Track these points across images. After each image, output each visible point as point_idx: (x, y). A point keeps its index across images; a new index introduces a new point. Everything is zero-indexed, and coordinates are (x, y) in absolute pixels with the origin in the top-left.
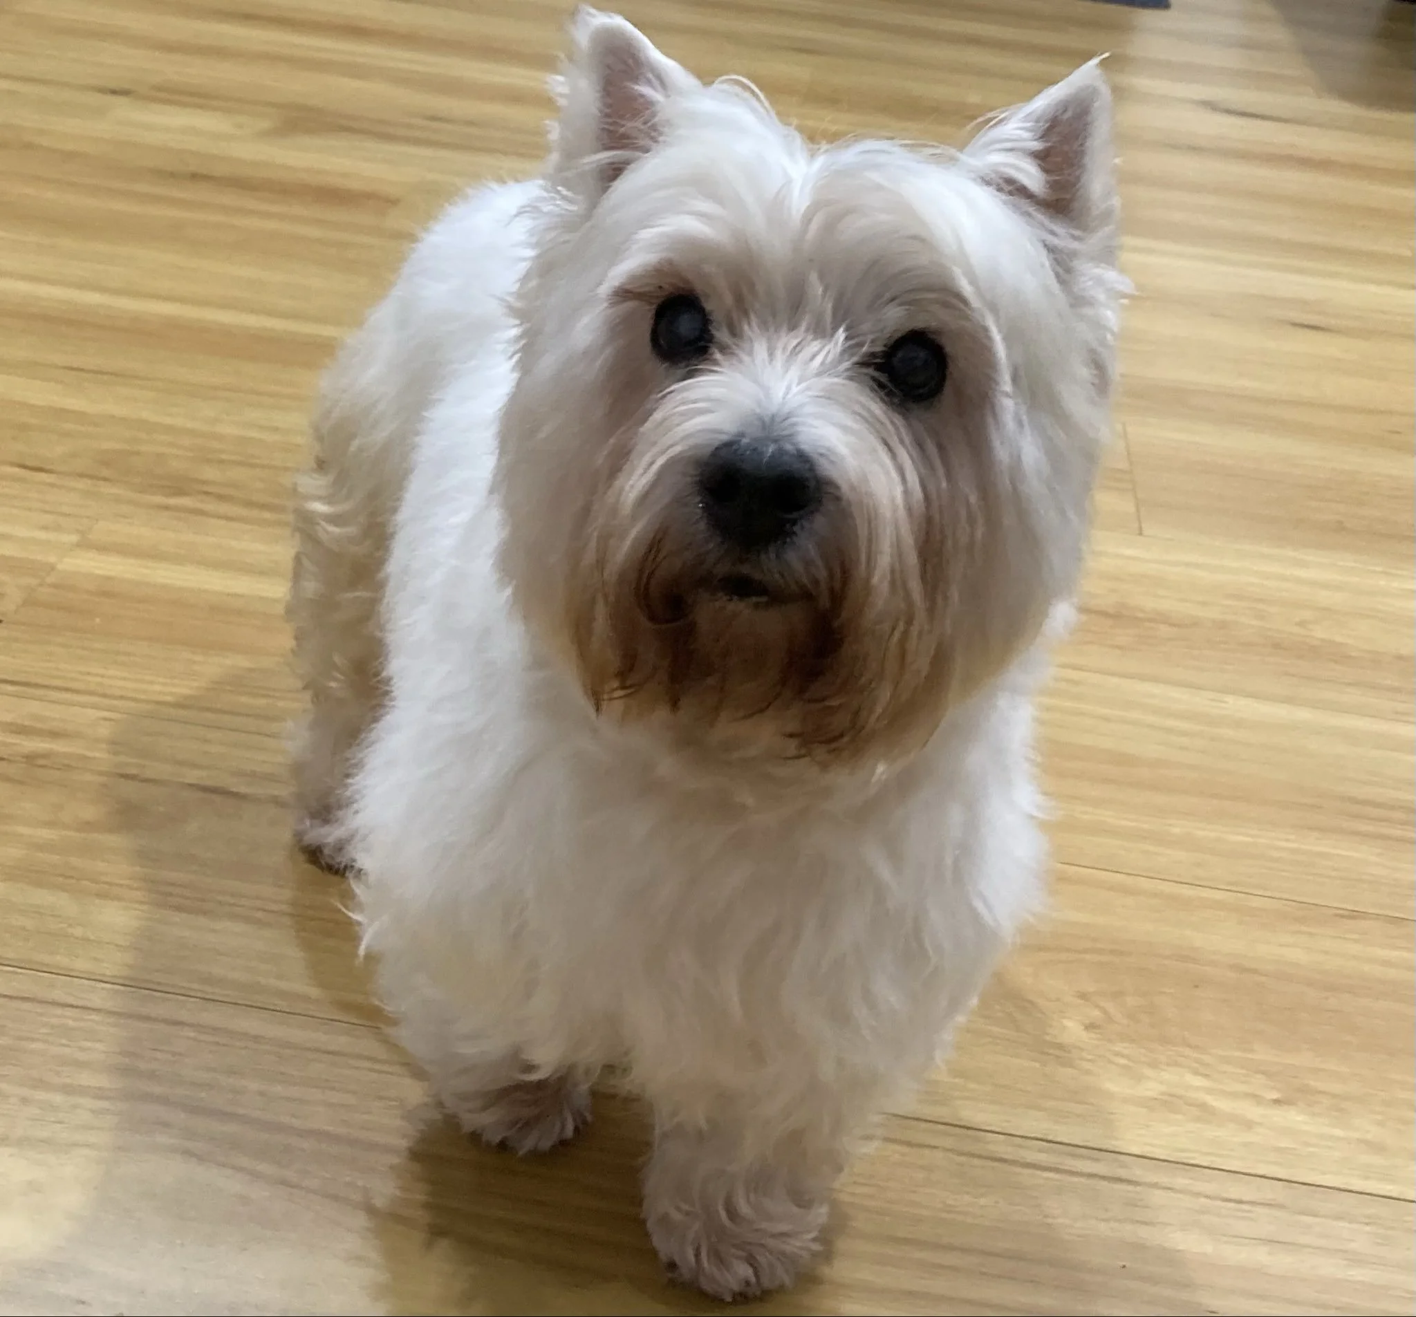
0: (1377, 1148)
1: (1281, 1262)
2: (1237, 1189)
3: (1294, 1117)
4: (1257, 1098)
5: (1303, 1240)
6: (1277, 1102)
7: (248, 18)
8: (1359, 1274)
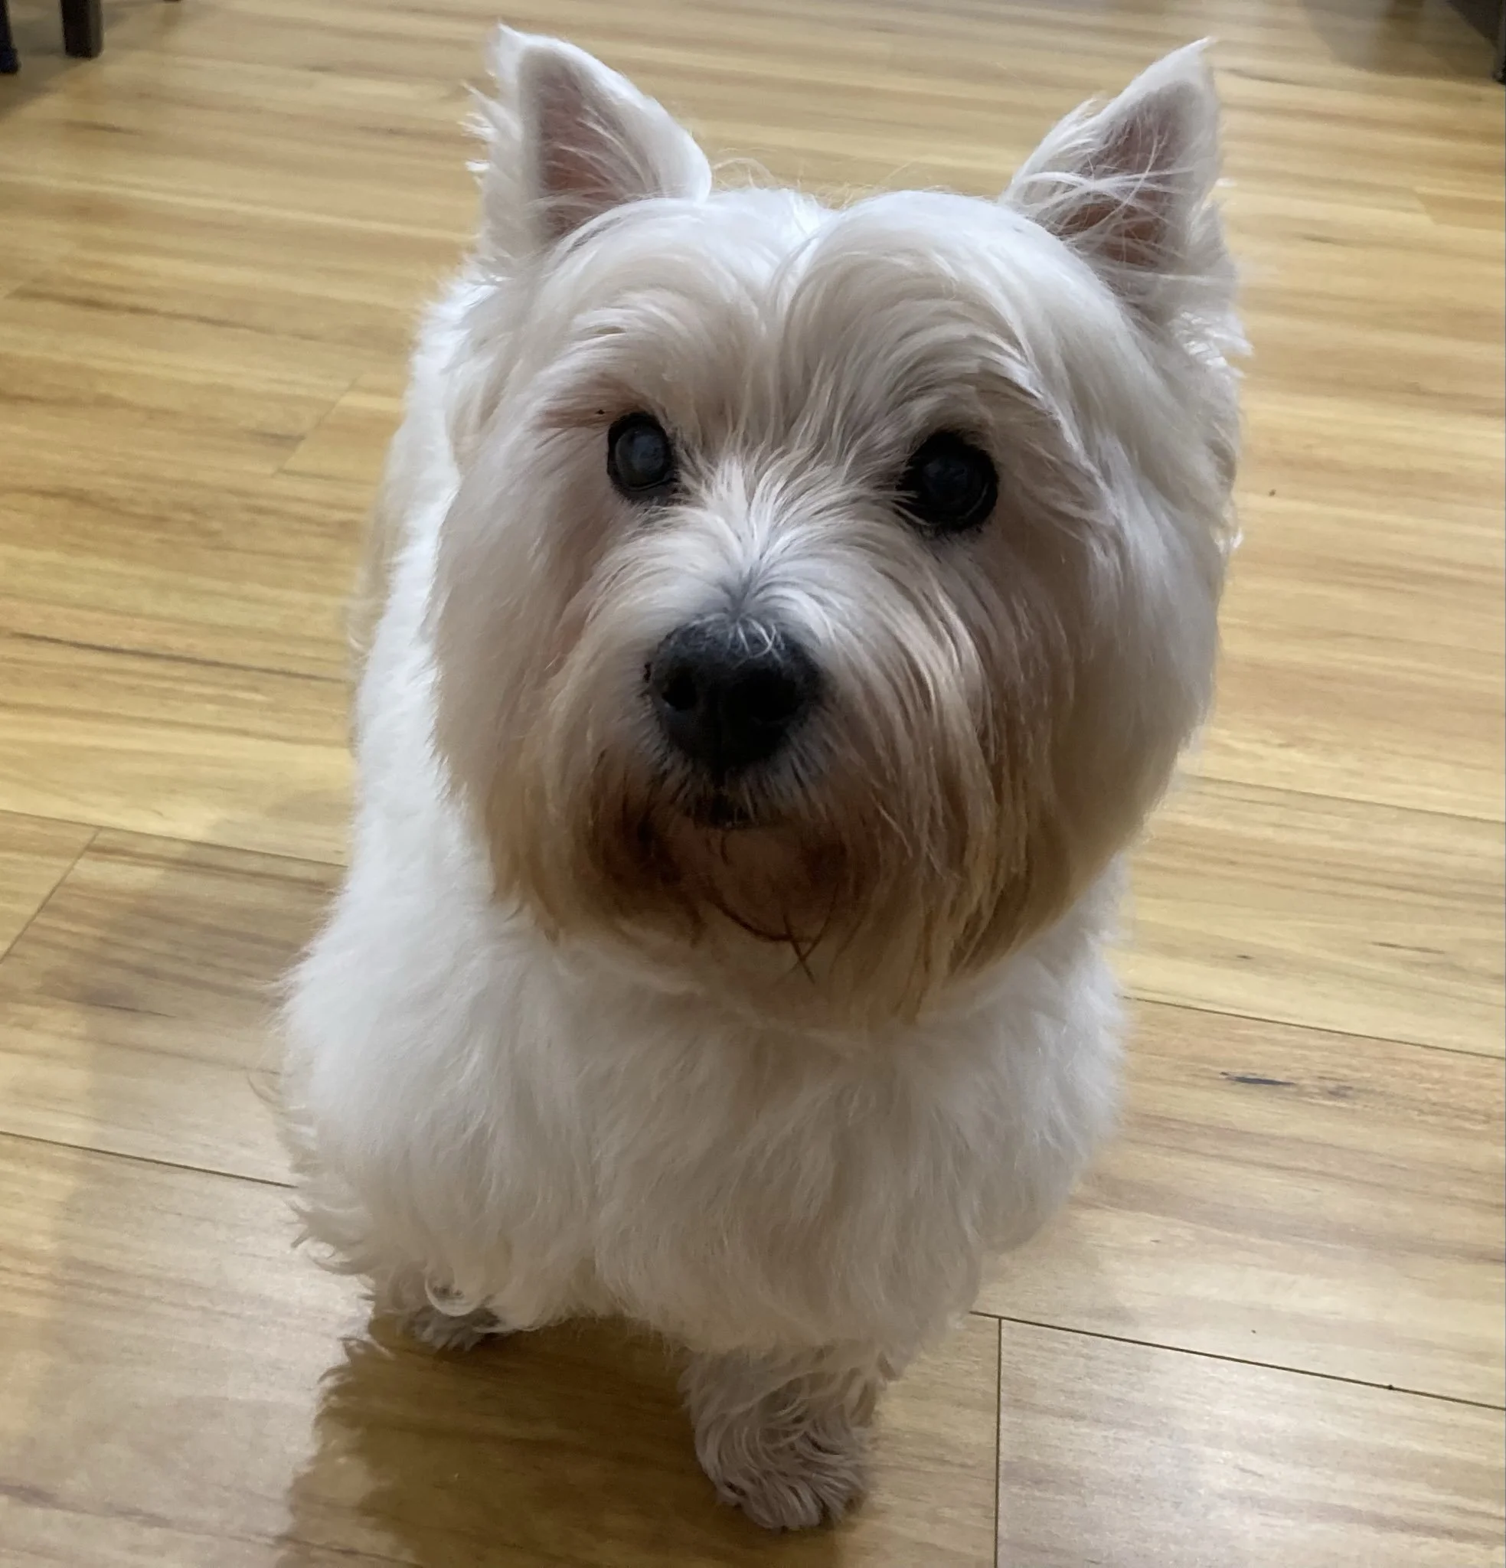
0: (1352, 773)
1: (1285, 837)
2: (1251, 795)
3: (1295, 755)
4: (1264, 742)
5: (1302, 825)
6: (1281, 746)
7: (416, 11)
8: (1338, 845)
